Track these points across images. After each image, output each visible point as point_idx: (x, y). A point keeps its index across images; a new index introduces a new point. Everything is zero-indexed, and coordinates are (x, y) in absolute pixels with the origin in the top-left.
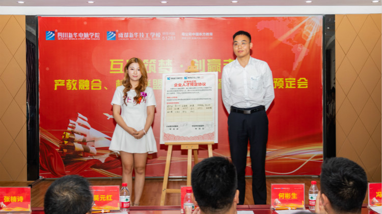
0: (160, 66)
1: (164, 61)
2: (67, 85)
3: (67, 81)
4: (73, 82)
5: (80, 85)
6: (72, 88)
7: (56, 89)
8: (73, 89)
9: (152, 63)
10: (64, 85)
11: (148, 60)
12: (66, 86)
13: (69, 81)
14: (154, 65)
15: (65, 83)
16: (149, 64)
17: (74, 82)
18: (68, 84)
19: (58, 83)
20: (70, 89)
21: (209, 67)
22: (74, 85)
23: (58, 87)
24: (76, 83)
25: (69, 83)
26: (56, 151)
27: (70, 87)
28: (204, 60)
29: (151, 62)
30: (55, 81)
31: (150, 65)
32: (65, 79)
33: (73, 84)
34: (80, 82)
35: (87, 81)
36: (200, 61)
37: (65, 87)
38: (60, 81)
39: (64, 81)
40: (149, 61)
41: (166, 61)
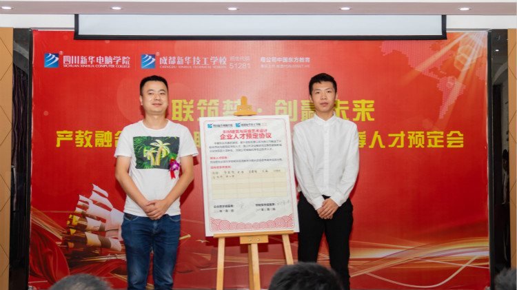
0: (225, 111)
1: (232, 102)
2: (76, 139)
3: (77, 132)
4: (86, 134)
5: (96, 139)
6: (84, 144)
7: (58, 145)
8: (86, 146)
9: (213, 105)
10: (71, 139)
11: (206, 101)
12: (74, 140)
13: (80, 132)
14: (216, 109)
15: (74, 136)
16: (207, 106)
17: (88, 135)
18: (78, 138)
19: (63, 136)
20: (81, 146)
21: (303, 112)
22: (88, 140)
23: (61, 141)
24: (90, 136)
25: (80, 136)
26: (56, 245)
27: (82, 142)
28: (295, 102)
29: (210, 104)
30: (58, 132)
31: (210, 108)
32: (74, 129)
33: (86, 137)
34: (96, 135)
35: (109, 133)
36: (290, 102)
37: (73, 143)
38: (65, 132)
39: (71, 132)
40: (207, 103)
41: (235, 102)
